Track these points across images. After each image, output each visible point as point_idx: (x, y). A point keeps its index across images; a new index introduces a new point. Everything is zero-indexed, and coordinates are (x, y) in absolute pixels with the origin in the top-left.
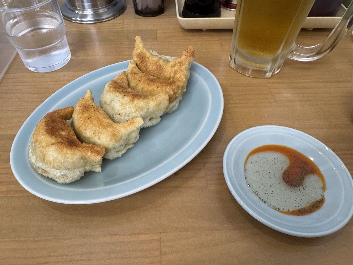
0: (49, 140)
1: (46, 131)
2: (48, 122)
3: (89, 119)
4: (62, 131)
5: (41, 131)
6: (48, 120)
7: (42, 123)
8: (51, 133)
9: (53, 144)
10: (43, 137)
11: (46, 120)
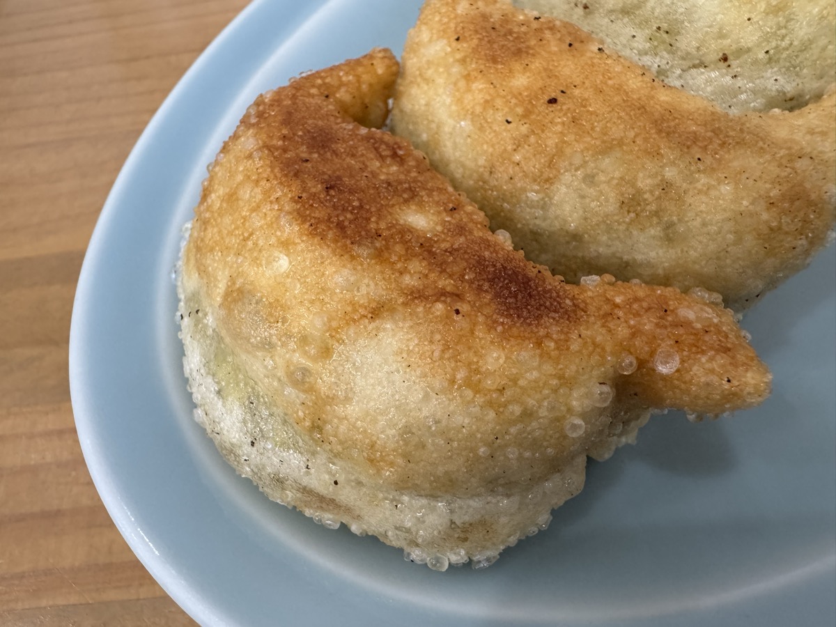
0: (339, 279)
1: (301, 217)
2: (285, 150)
3: (553, 101)
4: (406, 201)
5: (257, 221)
6: (284, 138)
7: (250, 156)
8: (341, 226)
9: (377, 311)
10: (283, 263)
11: (264, 136)
